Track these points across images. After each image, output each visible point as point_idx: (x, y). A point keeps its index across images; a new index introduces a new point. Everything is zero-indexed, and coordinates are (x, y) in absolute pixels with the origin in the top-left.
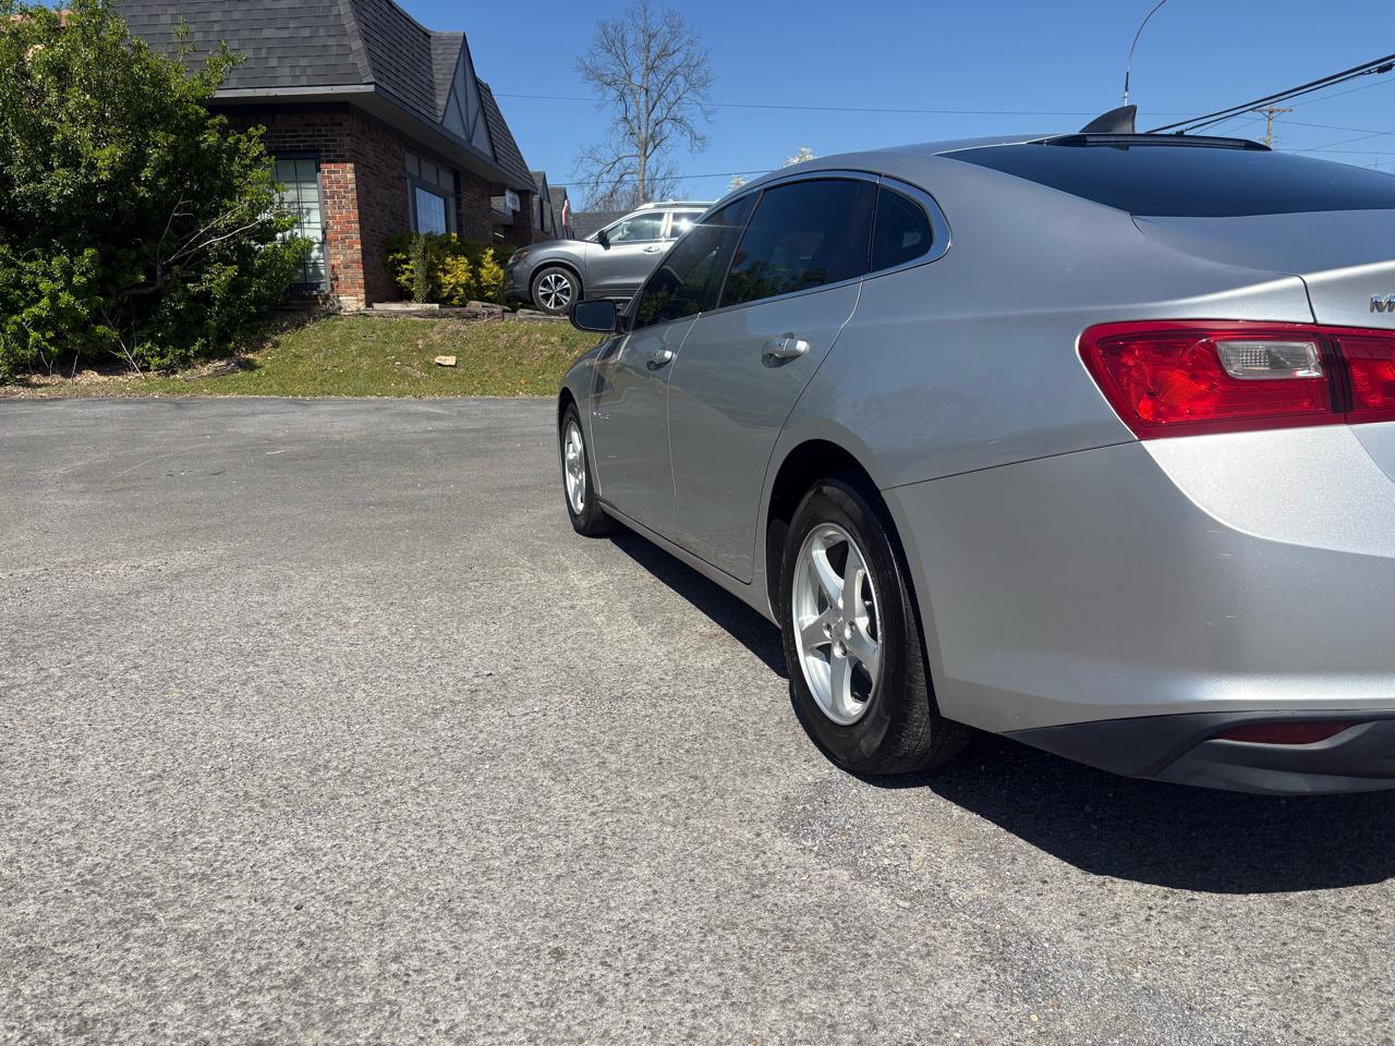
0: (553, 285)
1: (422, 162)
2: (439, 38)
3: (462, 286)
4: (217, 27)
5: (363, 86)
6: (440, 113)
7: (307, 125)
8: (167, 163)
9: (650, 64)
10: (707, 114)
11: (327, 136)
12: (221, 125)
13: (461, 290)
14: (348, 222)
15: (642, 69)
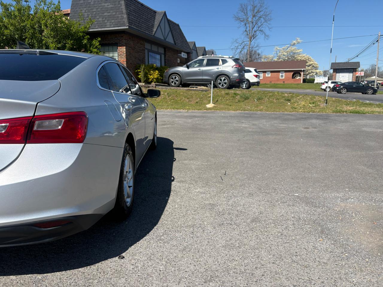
0: (174, 79)
1: (152, 45)
2: (159, 13)
3: (155, 79)
4: (94, 13)
5: (126, 27)
6: (154, 33)
7: (115, 37)
8: (71, 48)
9: (254, 14)
10: (270, 28)
11: (120, 40)
12: (88, 38)
13: (155, 80)
14: (124, 62)
15: (252, 17)
